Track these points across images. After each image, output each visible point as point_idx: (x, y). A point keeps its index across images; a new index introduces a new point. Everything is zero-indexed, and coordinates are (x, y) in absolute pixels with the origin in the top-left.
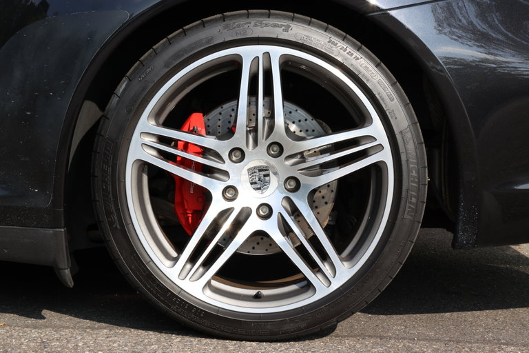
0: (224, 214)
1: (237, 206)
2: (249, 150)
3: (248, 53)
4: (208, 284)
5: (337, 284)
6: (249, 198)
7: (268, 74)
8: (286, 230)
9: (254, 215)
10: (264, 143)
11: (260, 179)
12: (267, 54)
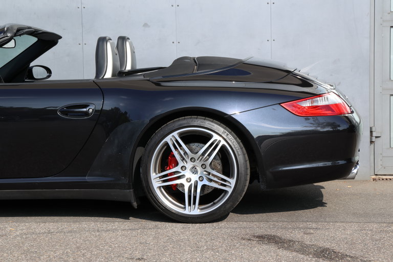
0: (190, 186)
1: (193, 182)
2: (185, 164)
3: (168, 139)
4: (198, 208)
5: (233, 186)
6: (195, 178)
7: (177, 141)
8: (211, 180)
9: (199, 182)
10: (188, 160)
11: (194, 170)
12: (173, 136)
